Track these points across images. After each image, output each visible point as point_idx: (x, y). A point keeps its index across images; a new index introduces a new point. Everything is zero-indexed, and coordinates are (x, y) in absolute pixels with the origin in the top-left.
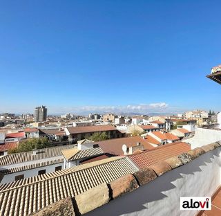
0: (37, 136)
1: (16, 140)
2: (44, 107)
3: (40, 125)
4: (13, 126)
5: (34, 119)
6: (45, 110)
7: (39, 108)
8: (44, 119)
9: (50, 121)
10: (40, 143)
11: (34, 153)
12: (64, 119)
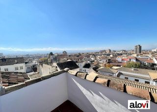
0: (135, 61)
1: (125, 62)
2: (139, 46)
3: (137, 55)
4: (125, 55)
5: (134, 52)
6: (140, 47)
7: (137, 46)
8: (140, 52)
9: (144, 53)
10: (136, 65)
11: (133, 69)
12: (155, 52)
